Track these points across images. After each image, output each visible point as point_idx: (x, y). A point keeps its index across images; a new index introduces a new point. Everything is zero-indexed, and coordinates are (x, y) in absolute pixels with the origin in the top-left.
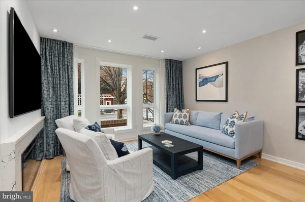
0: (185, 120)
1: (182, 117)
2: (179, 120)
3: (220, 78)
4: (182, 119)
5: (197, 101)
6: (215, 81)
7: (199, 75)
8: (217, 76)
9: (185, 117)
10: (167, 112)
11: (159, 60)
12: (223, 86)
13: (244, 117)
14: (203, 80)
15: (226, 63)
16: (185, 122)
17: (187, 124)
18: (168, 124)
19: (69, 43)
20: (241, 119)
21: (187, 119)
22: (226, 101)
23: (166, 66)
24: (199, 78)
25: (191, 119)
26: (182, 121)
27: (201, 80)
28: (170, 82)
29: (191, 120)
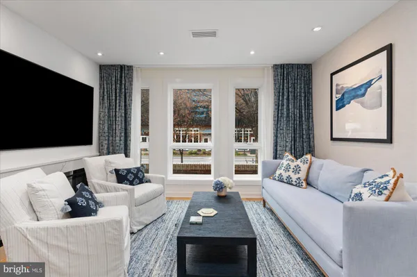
0: (294, 177)
1: (291, 170)
2: (285, 175)
3: (375, 86)
4: (291, 173)
5: (333, 139)
6: (363, 95)
7: (337, 85)
8: (369, 84)
9: (297, 170)
10: (275, 158)
11: (263, 69)
12: (381, 106)
13: (390, 186)
14: (343, 95)
15: (389, 49)
16: (294, 179)
17: (298, 185)
18: (267, 180)
19: (128, 66)
20: (380, 193)
21: (302, 175)
22: (389, 140)
23: (275, 76)
24: (337, 93)
25: (310, 175)
26: (289, 177)
27: (339, 96)
28: (283, 105)
29: (310, 179)
